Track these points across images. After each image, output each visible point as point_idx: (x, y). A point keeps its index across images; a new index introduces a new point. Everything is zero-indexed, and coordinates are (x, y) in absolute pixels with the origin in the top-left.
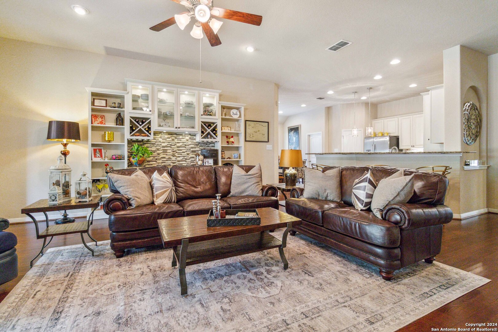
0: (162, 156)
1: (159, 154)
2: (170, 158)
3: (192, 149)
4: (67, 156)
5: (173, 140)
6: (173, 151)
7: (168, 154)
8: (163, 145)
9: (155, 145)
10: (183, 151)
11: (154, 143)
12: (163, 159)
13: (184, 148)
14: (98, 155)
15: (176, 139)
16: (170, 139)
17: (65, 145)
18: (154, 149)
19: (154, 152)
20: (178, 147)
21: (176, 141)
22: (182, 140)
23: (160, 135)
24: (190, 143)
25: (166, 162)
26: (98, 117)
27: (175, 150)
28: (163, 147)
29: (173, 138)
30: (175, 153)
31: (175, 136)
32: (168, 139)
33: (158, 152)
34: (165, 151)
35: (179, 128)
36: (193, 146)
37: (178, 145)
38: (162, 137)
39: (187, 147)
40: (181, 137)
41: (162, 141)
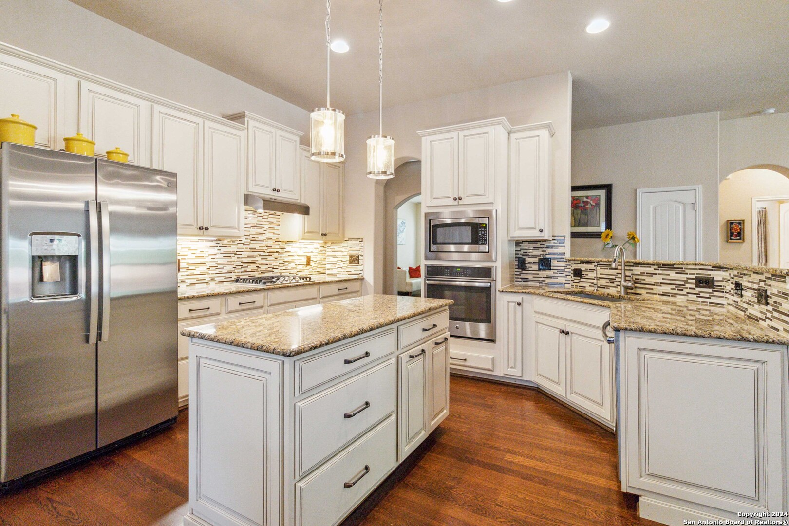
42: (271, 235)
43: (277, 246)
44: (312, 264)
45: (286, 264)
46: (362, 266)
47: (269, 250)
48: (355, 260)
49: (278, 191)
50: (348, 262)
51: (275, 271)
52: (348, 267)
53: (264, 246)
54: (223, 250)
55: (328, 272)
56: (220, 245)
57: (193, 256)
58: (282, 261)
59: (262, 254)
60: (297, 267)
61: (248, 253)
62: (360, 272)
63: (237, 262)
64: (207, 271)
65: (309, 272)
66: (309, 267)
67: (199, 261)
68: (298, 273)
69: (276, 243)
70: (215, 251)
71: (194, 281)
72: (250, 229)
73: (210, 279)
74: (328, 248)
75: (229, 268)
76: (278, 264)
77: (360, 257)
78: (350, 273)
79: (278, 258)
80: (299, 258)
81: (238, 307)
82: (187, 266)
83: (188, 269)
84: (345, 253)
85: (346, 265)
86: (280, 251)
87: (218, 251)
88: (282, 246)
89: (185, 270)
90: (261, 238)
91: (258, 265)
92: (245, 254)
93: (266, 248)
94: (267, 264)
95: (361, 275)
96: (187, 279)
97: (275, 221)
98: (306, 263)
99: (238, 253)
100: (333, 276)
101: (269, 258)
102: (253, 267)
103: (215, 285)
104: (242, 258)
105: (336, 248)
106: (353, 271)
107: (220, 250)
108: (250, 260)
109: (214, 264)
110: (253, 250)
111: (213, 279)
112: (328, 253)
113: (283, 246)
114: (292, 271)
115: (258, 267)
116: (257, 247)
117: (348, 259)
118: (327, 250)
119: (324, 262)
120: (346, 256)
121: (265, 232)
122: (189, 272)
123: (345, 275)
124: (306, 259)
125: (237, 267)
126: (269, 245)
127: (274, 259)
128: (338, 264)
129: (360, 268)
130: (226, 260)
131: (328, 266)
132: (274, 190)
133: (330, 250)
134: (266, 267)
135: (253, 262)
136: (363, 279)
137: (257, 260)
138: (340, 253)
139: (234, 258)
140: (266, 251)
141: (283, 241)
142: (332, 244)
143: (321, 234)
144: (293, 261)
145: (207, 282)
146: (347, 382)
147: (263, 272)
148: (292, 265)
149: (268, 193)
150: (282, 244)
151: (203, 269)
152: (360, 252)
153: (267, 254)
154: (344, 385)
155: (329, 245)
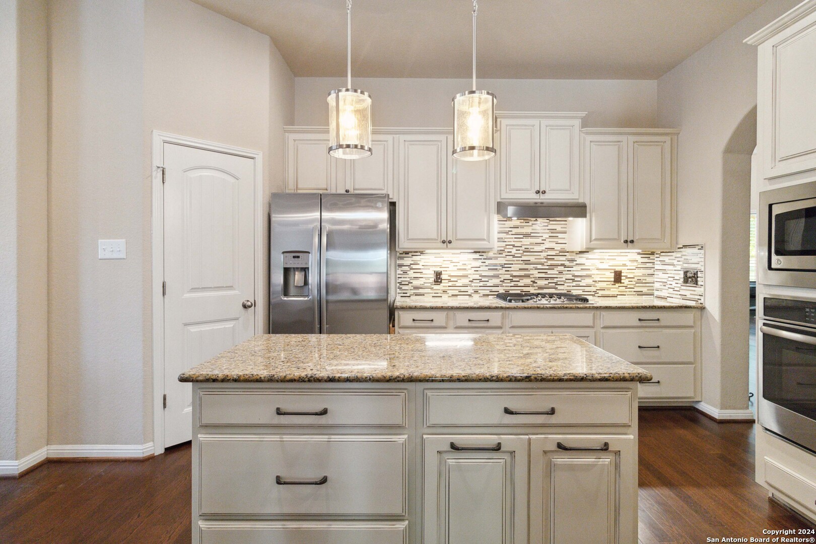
42: (553, 245)
43: (564, 258)
44: (625, 281)
45: (576, 279)
46: (702, 289)
47: (550, 262)
48: (691, 278)
49: (544, 192)
50: (682, 280)
51: (559, 287)
52: (683, 288)
53: (543, 258)
54: (488, 262)
55: (656, 293)
56: (485, 257)
57: (455, 268)
58: (571, 276)
59: (539, 266)
60: (596, 285)
61: (519, 265)
62: (699, 297)
63: (506, 276)
64: (470, 283)
65: (619, 291)
66: (617, 285)
67: (461, 273)
68: (598, 291)
69: (561, 254)
70: (478, 263)
71: (456, 292)
72: (521, 240)
73: (473, 292)
74: (656, 259)
75: (496, 281)
76: (564, 279)
77: (699, 274)
78: (683, 297)
79: (564, 273)
80: (599, 273)
81: (467, 324)
82: (449, 278)
83: (450, 281)
84: (679, 268)
85: (679, 285)
86: (567, 263)
87: (482, 264)
88: (570, 257)
89: (447, 281)
90: (537, 248)
91: (533, 280)
92: (515, 267)
93: (546, 260)
94: (547, 279)
95: (700, 301)
96: (449, 290)
97: (559, 228)
98: (613, 280)
99: (506, 266)
100: (663, 300)
101: (549, 272)
102: (527, 281)
103: (479, 298)
104: (511, 271)
105: (667, 259)
106: (688, 293)
107: (485, 262)
108: (522, 273)
109: (477, 277)
110: (527, 262)
111: (476, 292)
112: (657, 267)
113: (573, 257)
114: (587, 289)
115: (534, 282)
116: (532, 259)
117: (682, 276)
118: (655, 263)
119: (649, 279)
120: (679, 272)
121: (543, 242)
122: (450, 284)
123: (678, 300)
124: (613, 274)
125: (505, 281)
126: (549, 257)
127: (557, 273)
128: (669, 283)
129: (699, 290)
130: (491, 273)
131: (657, 285)
132: (538, 192)
133: (659, 263)
134: (546, 282)
135: (528, 276)
136: (702, 309)
137: (533, 274)
138: (671, 267)
139: (503, 271)
140: (546, 264)
141: (573, 252)
142: (662, 254)
143: (622, 241)
144: (589, 276)
145: (470, 294)
146: (284, 437)
147: (540, 288)
148: (588, 281)
149: (530, 197)
150: (570, 256)
151: (465, 281)
152: (699, 267)
153: (547, 267)
154: (279, 439)
155: (658, 256)
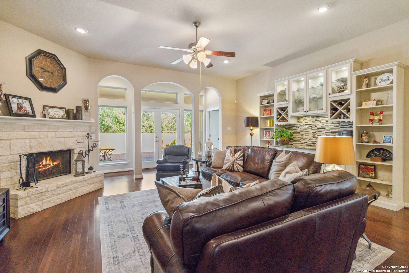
0: (305, 137)
1: (302, 135)
2: (311, 139)
3: (331, 131)
4: (253, 136)
5: (314, 122)
6: (314, 133)
7: (309, 135)
8: (306, 127)
9: (300, 128)
10: (322, 132)
11: (299, 125)
12: (306, 140)
13: (323, 130)
14: (267, 135)
15: (316, 121)
16: (311, 122)
17: (251, 130)
18: (299, 131)
19: (299, 133)
20: (318, 129)
21: (316, 123)
22: (322, 121)
23: (303, 119)
24: (329, 124)
25: (308, 142)
26: (267, 111)
27: (315, 132)
28: (306, 129)
29: (314, 120)
30: (315, 134)
31: (316, 118)
32: (309, 122)
33: (302, 133)
34: (307, 133)
35: (308, 111)
36: (332, 127)
37: (318, 126)
38: (305, 120)
39: (326, 128)
40: (321, 119)
41: (305, 124)
